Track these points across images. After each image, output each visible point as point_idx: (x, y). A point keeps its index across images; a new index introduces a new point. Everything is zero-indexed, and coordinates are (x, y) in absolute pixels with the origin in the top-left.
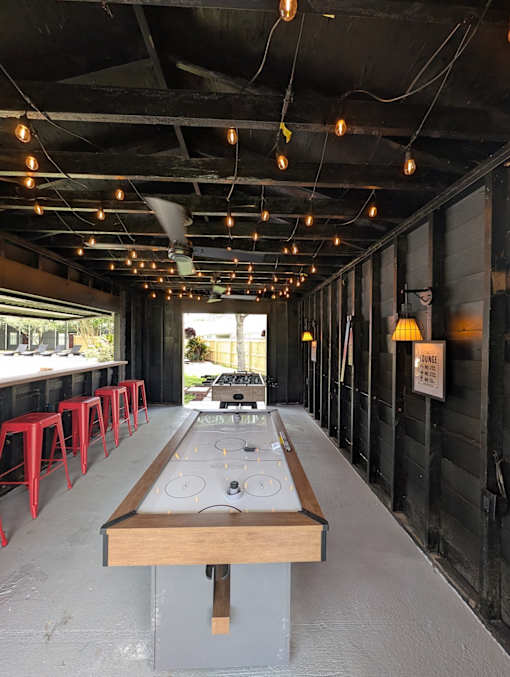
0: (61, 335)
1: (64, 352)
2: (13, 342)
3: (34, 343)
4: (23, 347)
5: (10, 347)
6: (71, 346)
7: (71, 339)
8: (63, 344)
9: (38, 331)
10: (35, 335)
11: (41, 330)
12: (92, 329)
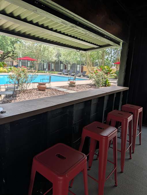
0: (78, 66)
1: (79, 74)
2: (62, 68)
3: (68, 69)
4: (64, 70)
5: (61, 71)
6: (82, 71)
7: (82, 68)
8: (79, 70)
9: (70, 64)
10: (69, 65)
11: (71, 63)
12: (92, 63)
